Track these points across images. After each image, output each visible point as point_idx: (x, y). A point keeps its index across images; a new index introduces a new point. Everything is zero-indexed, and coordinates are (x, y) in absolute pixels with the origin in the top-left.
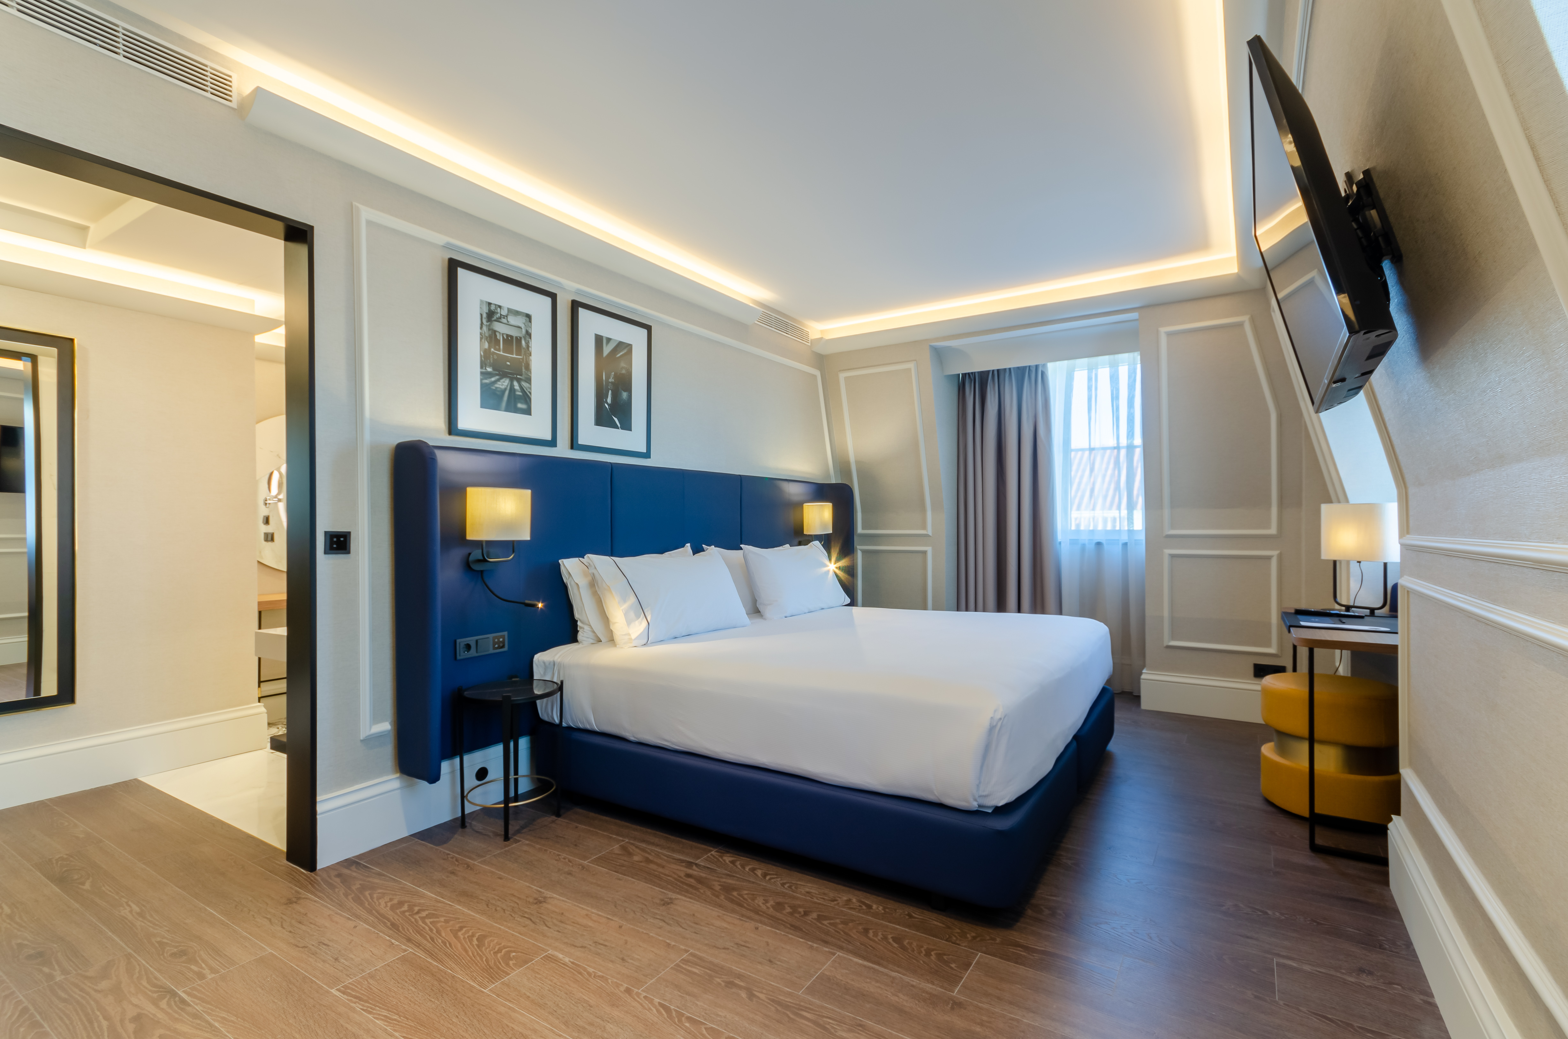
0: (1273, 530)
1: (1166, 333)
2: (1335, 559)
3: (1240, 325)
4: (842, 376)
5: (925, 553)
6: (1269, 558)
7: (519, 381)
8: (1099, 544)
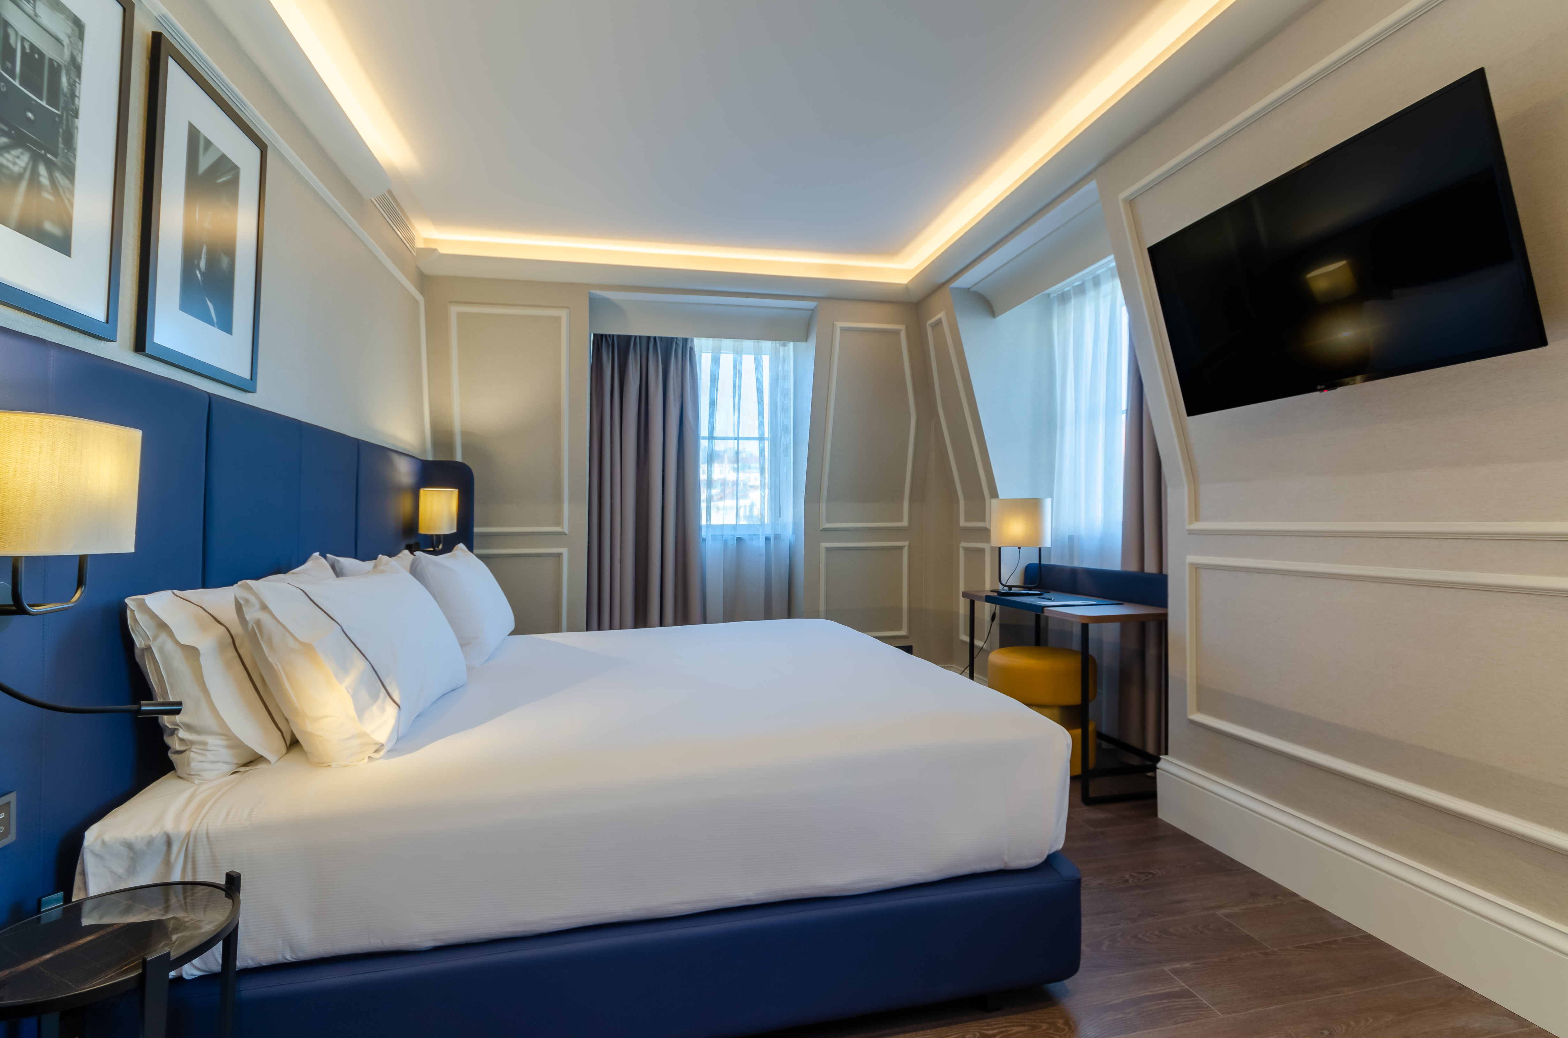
0: (905, 523)
1: (840, 327)
2: (1000, 546)
3: (897, 333)
4: (454, 310)
5: (559, 556)
6: (901, 548)
7: (50, 165)
8: (739, 539)
